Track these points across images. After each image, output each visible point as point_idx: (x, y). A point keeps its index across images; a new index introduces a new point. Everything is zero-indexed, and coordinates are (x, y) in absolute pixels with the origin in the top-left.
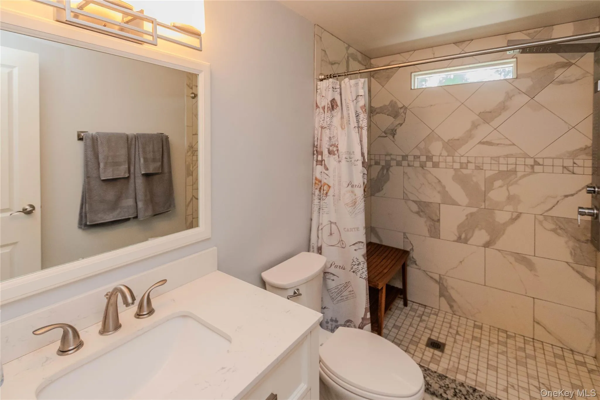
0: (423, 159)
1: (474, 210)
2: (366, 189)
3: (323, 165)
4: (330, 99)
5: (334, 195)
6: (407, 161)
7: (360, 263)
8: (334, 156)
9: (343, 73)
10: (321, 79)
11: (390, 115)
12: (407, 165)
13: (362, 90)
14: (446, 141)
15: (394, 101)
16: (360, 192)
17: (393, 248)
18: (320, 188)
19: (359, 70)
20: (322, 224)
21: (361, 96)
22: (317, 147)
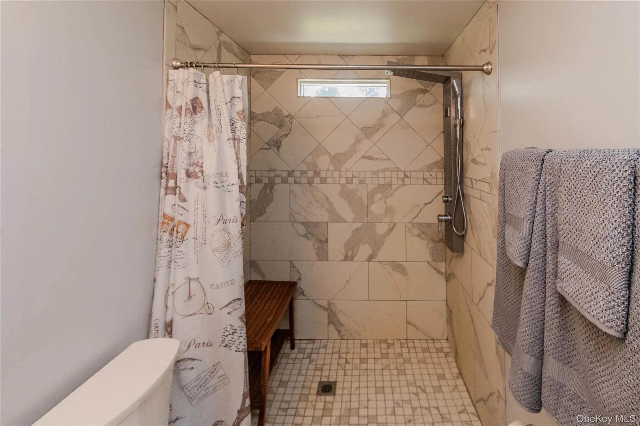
0: (310, 174)
1: (359, 225)
2: (244, 222)
3: (177, 195)
4: (190, 96)
5: (196, 237)
6: (293, 178)
7: (236, 330)
8: (196, 180)
9: (212, 63)
10: (175, 67)
11: (274, 124)
12: (293, 182)
13: (240, 91)
14: (333, 155)
15: (279, 108)
16: (235, 229)
17: (277, 282)
18: (172, 230)
19: (235, 64)
20: (174, 284)
21: (238, 97)
22: (167, 167)
